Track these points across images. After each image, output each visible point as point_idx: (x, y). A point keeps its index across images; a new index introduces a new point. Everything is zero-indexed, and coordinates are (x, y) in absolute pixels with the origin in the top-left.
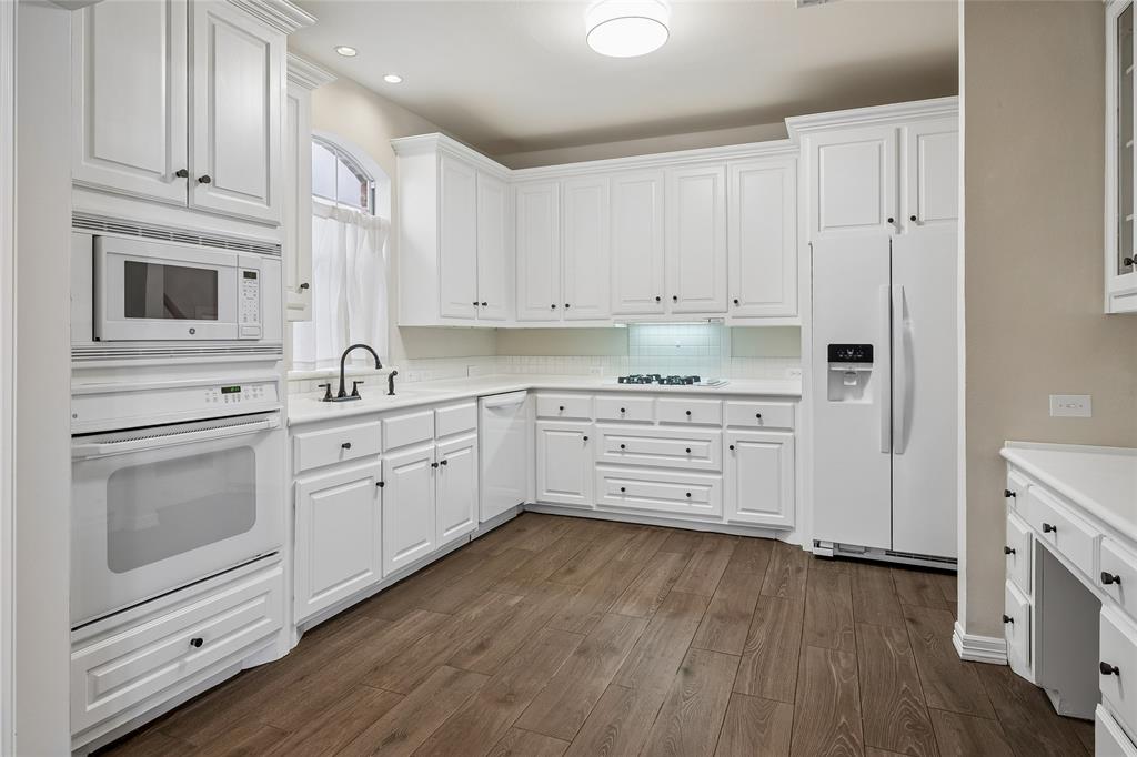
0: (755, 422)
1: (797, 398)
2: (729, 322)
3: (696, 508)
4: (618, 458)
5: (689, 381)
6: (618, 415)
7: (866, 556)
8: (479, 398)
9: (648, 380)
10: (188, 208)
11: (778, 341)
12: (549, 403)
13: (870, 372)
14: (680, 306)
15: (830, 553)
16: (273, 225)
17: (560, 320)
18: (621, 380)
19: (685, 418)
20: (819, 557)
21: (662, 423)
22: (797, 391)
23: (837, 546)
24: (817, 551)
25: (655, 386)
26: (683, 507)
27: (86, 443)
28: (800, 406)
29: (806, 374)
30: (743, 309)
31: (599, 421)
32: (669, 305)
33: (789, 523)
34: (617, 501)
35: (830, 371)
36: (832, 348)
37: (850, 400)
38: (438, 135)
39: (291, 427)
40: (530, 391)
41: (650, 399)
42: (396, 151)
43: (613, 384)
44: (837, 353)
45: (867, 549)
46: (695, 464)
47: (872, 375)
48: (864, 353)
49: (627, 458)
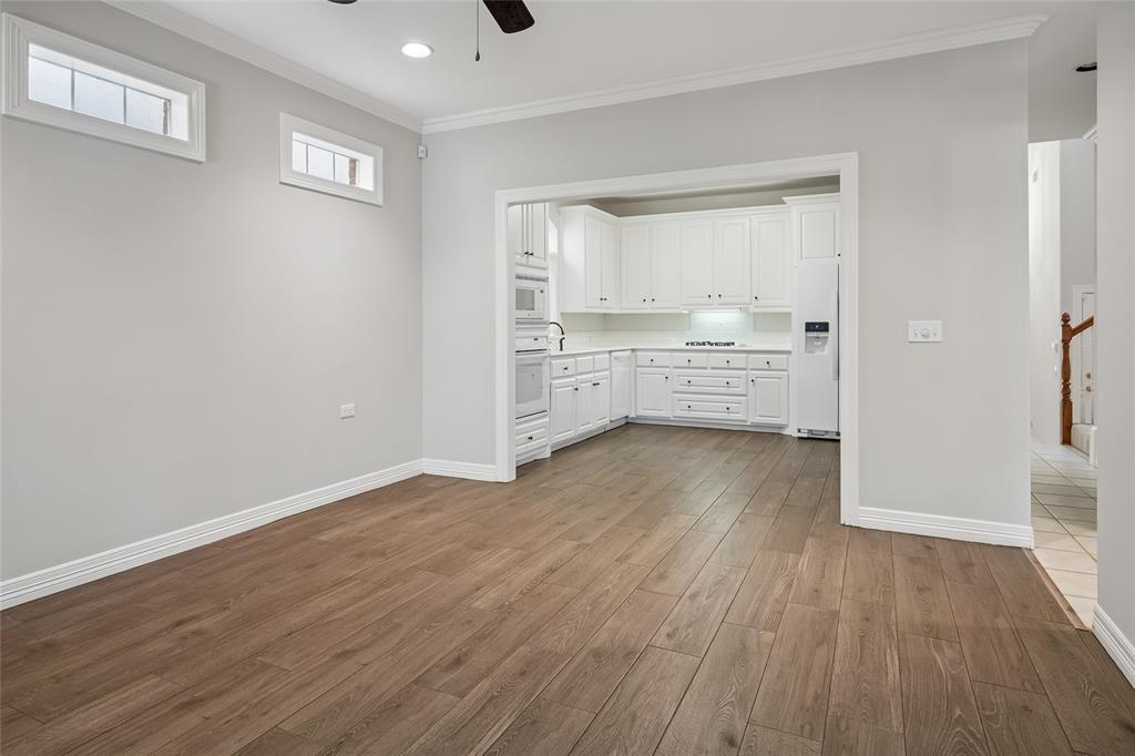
0: (766, 366)
1: (789, 352)
2: (752, 310)
3: (732, 416)
4: (685, 388)
5: (728, 344)
6: (686, 364)
7: (826, 437)
8: (610, 352)
9: (704, 344)
10: (528, 266)
11: (780, 320)
12: (644, 358)
13: (827, 338)
14: (722, 300)
15: (806, 436)
16: (544, 269)
17: (648, 309)
18: (687, 344)
19: (726, 365)
20: (800, 438)
21: (712, 368)
22: (790, 349)
23: (810, 431)
24: (800, 435)
25: (708, 347)
26: (725, 416)
27: (521, 356)
28: (791, 358)
29: (794, 339)
30: (760, 302)
31: (675, 367)
32: (716, 299)
33: (785, 422)
34: (685, 414)
35: (807, 337)
36: (807, 324)
37: (818, 353)
38: (587, 206)
39: (551, 357)
40: (633, 350)
41: (705, 354)
42: (559, 213)
43: (684, 346)
44: (810, 327)
45: (827, 432)
46: (732, 390)
47: (830, 339)
48: (824, 327)
49: (692, 389)
